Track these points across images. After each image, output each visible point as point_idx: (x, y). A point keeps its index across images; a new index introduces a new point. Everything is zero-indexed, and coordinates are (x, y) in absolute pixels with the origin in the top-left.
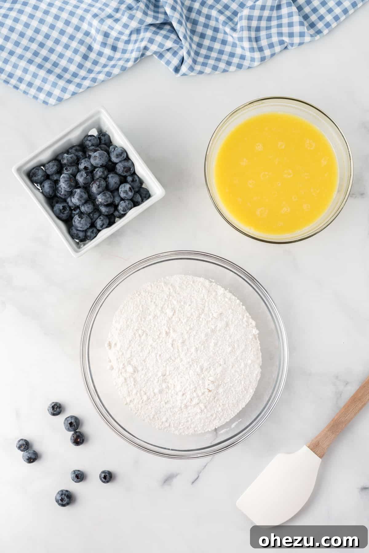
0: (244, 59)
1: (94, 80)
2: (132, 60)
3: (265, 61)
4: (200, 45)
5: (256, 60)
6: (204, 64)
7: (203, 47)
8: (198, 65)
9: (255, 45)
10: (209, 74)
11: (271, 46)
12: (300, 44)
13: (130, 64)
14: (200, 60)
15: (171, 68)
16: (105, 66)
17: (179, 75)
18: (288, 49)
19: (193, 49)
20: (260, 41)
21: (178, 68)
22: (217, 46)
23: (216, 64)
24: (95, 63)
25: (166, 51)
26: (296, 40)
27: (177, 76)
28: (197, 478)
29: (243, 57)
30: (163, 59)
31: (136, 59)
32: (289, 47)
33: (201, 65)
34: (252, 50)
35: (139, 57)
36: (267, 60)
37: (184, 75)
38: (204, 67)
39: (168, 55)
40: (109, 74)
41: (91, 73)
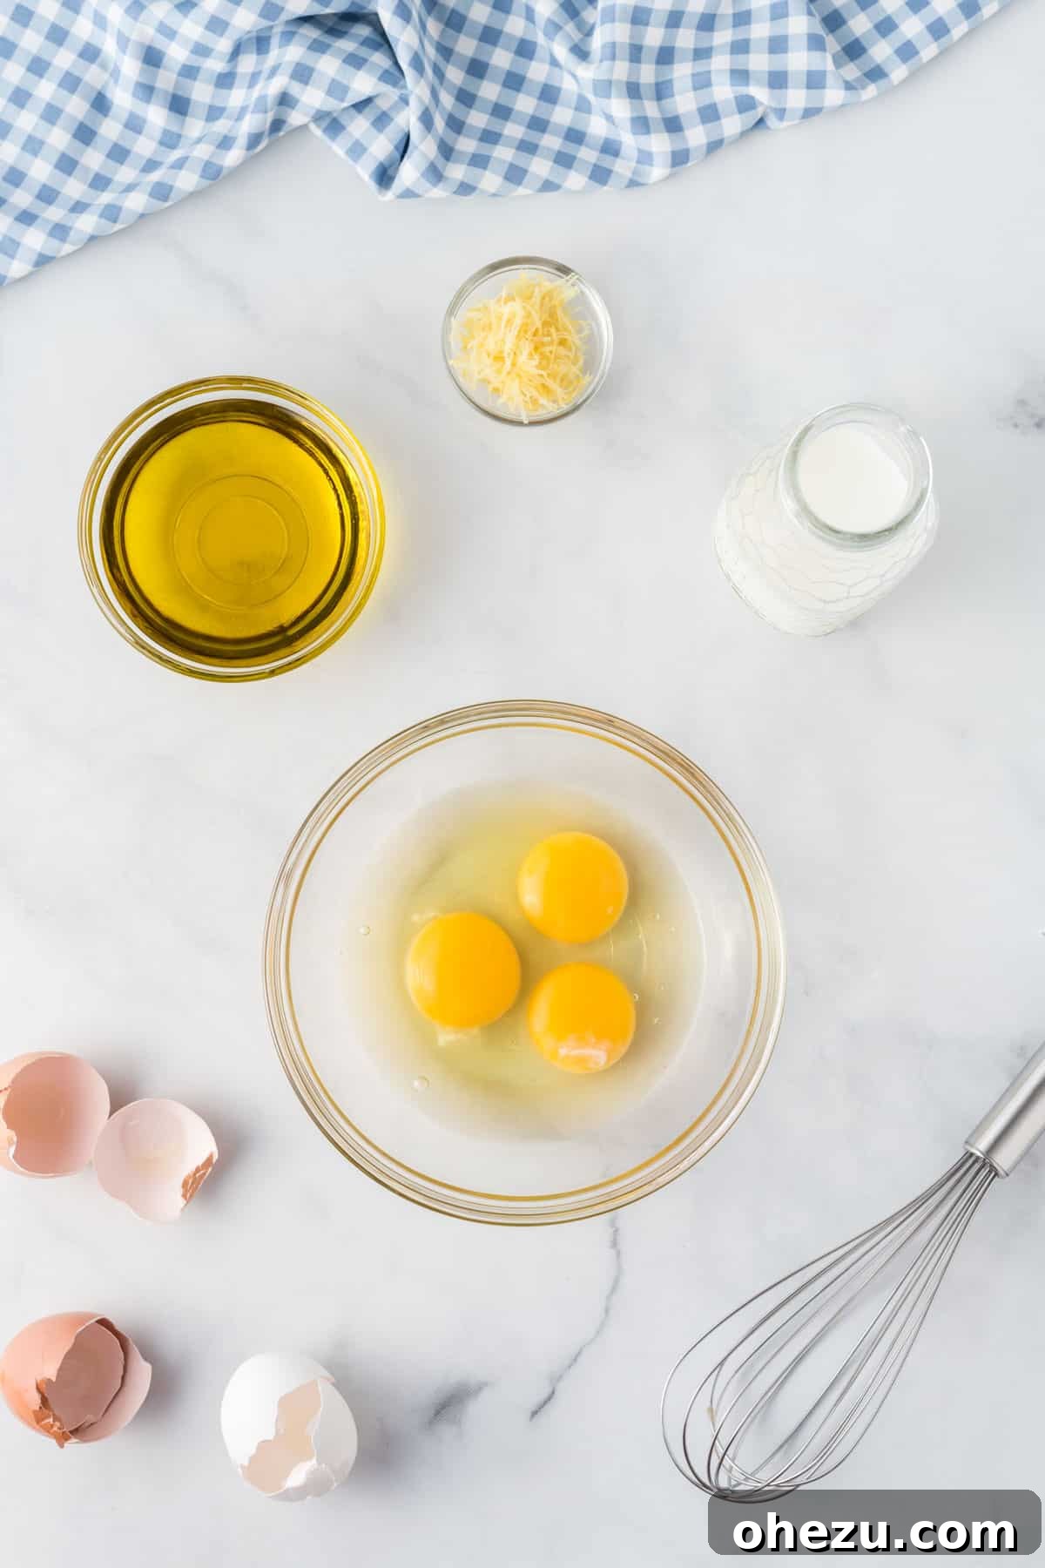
0: (616, 154)
1: (111, 213)
2: (242, 141)
3: (689, 164)
4: (466, 98)
5: (657, 160)
6: (479, 161)
7: (477, 103)
8: (456, 161)
9: (651, 109)
10: (494, 195)
11: (709, 114)
12: (809, 113)
13: (233, 157)
14: (466, 145)
15: (365, 172)
16: (151, 165)
17: (390, 195)
18: (768, 128)
19: (444, 108)
20: (673, 96)
21: (390, 172)
22: (525, 104)
23: (521, 163)
24: (119, 154)
25: (352, 109)
26: (796, 98)
27: (381, 198)
28: (549, 1398)
29: (610, 148)
30: (340, 138)
31: (254, 140)
32: (772, 121)
33: (469, 165)
34: (642, 124)
35: (267, 133)
36: (693, 163)
37: (408, 194)
38: (477, 171)
39: (359, 126)
40: (161, 192)
41: (103, 191)
